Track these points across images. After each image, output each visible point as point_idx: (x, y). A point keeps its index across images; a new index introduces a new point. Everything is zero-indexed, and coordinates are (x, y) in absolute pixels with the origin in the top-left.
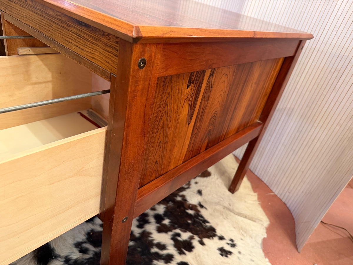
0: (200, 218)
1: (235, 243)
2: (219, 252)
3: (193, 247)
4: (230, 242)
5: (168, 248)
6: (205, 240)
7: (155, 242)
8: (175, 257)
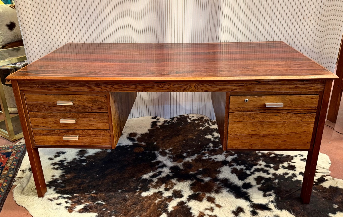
0: (278, 155)
1: (301, 154)
2: (302, 161)
3: (294, 166)
4: (300, 155)
5: (288, 172)
6: (293, 161)
7: (282, 174)
8: (295, 173)
